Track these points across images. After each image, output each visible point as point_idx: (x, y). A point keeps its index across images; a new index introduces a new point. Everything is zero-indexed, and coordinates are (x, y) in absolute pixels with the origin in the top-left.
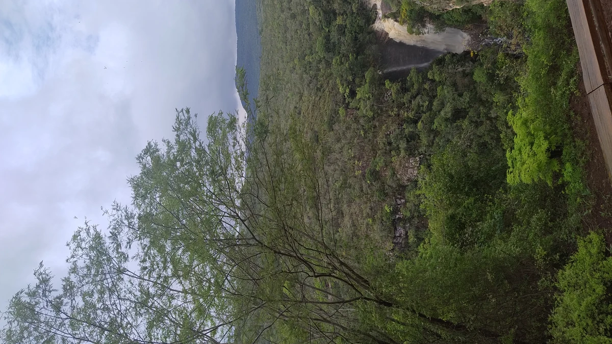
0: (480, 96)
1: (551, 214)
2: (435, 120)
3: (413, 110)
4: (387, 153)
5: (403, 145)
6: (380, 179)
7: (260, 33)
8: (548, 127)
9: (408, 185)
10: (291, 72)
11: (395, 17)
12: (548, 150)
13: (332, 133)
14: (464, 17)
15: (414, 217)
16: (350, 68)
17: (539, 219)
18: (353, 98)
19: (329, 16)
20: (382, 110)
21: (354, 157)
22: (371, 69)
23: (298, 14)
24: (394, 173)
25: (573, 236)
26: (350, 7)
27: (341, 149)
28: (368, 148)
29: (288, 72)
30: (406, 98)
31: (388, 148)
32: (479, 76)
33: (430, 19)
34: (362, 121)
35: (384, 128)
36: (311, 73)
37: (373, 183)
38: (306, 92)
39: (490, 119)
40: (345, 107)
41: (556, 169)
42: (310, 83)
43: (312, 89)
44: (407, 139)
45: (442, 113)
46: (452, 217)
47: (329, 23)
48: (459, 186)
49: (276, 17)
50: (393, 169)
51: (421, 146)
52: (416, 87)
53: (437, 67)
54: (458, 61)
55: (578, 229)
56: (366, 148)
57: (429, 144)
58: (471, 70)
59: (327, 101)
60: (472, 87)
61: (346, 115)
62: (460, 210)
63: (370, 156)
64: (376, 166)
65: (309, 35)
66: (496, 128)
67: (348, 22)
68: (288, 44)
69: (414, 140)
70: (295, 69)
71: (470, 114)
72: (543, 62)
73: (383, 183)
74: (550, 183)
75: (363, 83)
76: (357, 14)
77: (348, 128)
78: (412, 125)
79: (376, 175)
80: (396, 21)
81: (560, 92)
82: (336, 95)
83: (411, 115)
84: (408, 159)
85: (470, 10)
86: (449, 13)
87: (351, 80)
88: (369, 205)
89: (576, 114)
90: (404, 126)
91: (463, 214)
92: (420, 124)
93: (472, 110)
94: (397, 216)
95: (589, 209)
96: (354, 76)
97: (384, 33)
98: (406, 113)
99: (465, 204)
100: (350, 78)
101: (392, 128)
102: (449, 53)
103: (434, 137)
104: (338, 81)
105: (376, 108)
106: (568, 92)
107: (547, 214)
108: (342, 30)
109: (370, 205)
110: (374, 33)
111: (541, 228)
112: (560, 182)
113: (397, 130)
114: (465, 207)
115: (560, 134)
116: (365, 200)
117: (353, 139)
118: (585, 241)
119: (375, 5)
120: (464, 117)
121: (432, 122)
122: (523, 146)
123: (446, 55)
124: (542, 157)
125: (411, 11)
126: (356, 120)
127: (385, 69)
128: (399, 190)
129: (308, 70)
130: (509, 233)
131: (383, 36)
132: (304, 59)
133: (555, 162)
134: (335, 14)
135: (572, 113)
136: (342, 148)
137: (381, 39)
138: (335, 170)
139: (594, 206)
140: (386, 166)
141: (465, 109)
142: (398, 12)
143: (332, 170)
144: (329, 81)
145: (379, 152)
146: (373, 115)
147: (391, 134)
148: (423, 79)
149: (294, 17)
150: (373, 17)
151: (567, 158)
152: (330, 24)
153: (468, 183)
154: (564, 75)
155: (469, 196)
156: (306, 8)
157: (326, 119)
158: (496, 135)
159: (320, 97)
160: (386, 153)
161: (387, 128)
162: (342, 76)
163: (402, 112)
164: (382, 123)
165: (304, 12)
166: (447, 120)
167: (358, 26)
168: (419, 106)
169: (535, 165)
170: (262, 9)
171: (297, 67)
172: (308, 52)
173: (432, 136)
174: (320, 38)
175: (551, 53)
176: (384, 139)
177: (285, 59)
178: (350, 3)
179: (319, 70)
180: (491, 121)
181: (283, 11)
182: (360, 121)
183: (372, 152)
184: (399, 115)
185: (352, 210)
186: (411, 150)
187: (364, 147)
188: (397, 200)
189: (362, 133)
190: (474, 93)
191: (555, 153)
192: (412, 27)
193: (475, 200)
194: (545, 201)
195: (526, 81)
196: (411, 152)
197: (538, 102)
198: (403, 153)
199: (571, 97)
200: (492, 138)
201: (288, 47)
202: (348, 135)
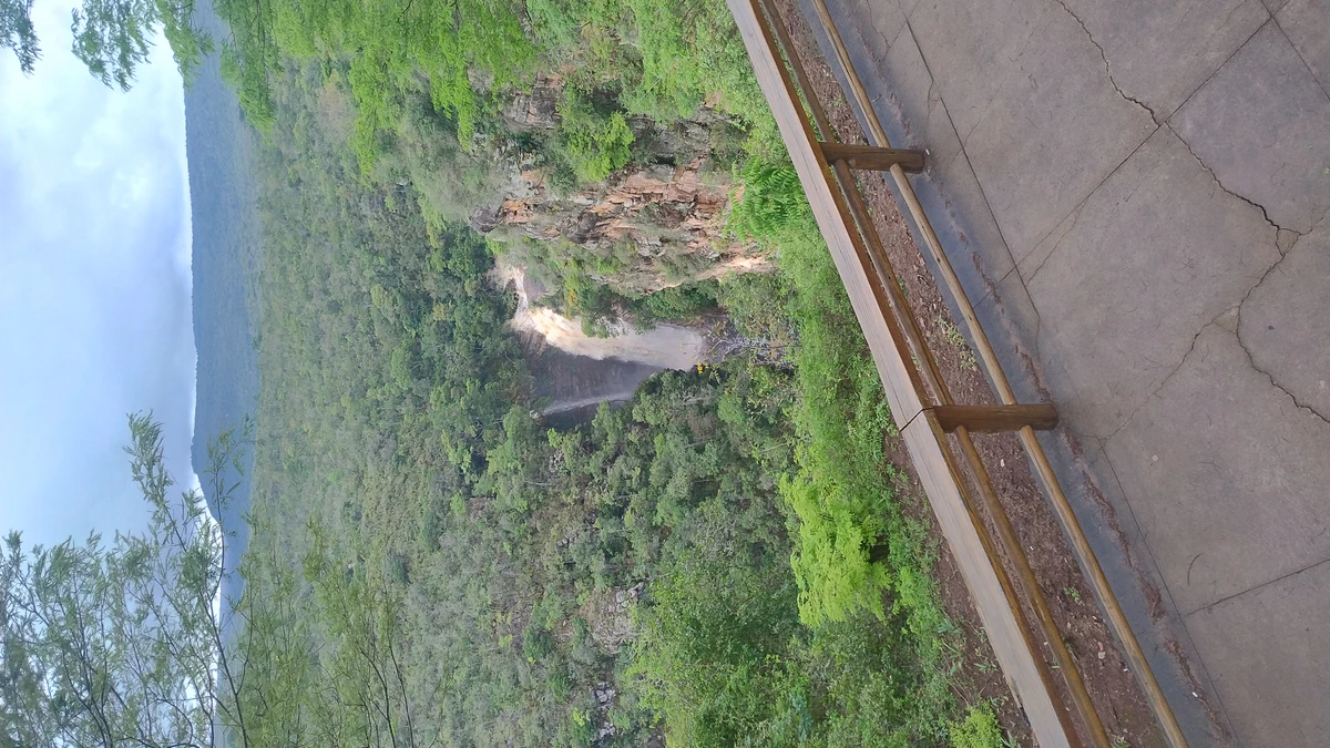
0: (736, 449)
1: (895, 681)
2: (658, 506)
3: (611, 487)
4: (567, 587)
5: (598, 565)
6: (554, 648)
7: (256, 345)
8: (855, 500)
9: (618, 655)
10: (334, 425)
11: (555, 303)
12: (863, 546)
13: (437, 555)
14: (686, 303)
15: (639, 729)
16: (469, 409)
17: (875, 696)
18: (480, 473)
19: (415, 305)
20: (545, 493)
21: (493, 605)
22: (515, 408)
23: (346, 302)
24: (586, 631)
25: (941, 722)
26: (459, 286)
27: (461, 591)
28: (523, 580)
29: (325, 426)
30: (594, 464)
31: (567, 575)
32: (728, 411)
33: (624, 308)
34: (504, 522)
35: (553, 532)
36: (380, 424)
37: (541, 660)
38: (371, 470)
39: (760, 493)
40: (464, 494)
41: (885, 582)
42: (380, 447)
43: (386, 461)
44: (605, 551)
45: (670, 489)
46: (709, 718)
47: (417, 319)
48: (713, 643)
49: (294, 310)
50: (583, 622)
51: (635, 564)
52: (612, 439)
53: (648, 397)
54: (687, 384)
55: (948, 705)
56: (518, 581)
57: (652, 557)
58: (713, 400)
59: (422, 484)
60: (718, 432)
61: (469, 512)
62: (723, 699)
63: (529, 598)
64: (543, 620)
65: (373, 344)
66: (776, 511)
67: (457, 316)
68: (324, 364)
69: (621, 552)
70: (342, 418)
71: (722, 485)
72: (825, 377)
73: (564, 658)
74: (880, 616)
75: (500, 439)
76: (477, 299)
77: (474, 541)
78: (612, 521)
79: (546, 641)
80: (558, 312)
81: (864, 431)
82: (442, 470)
83: (608, 498)
84: (613, 595)
85: (694, 289)
86: (658, 297)
87: (474, 435)
88: (535, 715)
89: (898, 471)
90: (597, 524)
91: (729, 707)
92: (628, 517)
93: (725, 478)
94: (603, 733)
95: (957, 660)
96: (480, 424)
97: (535, 336)
98: (597, 495)
99: (731, 683)
100: (471, 431)
101: (571, 531)
102: (668, 370)
103: (660, 541)
104: (444, 438)
105: (532, 490)
106: (876, 430)
107: (888, 683)
108: (446, 332)
109: (537, 716)
110: (516, 336)
111: (882, 716)
112: (896, 609)
113: (582, 533)
114: (731, 690)
115: (878, 512)
116: (526, 704)
117: (486, 564)
118: (964, 733)
119: (513, 281)
120: (713, 494)
121: (653, 510)
122: (817, 543)
123: (662, 375)
124: (856, 561)
125: (585, 293)
126: (492, 520)
127: (545, 406)
128: (601, 668)
129: (373, 419)
130: (823, 733)
131: (534, 341)
132: (364, 396)
133: (880, 568)
134: (428, 301)
135: (890, 470)
136: (462, 589)
137: (531, 348)
138: (451, 642)
139: (963, 654)
140: (567, 617)
141: (712, 477)
142: (561, 295)
143: (443, 644)
144: (423, 441)
145: (548, 587)
146: (528, 506)
147: (571, 545)
148: (624, 424)
149: (335, 307)
150: (510, 304)
151: (899, 559)
152: (419, 321)
153: (731, 634)
154: (864, 401)
155: (735, 663)
156: (364, 289)
157: (422, 524)
158: (777, 526)
159: (406, 476)
160: (563, 587)
161: (560, 530)
162: (453, 428)
163: (588, 493)
164: (548, 523)
165: (359, 297)
166: (681, 502)
167: (480, 322)
168: (622, 479)
169: (846, 580)
170: (259, 294)
171: (348, 416)
172: (372, 380)
173: (656, 540)
174: (399, 351)
175: (836, 359)
176: (558, 556)
177: (318, 399)
178: (459, 279)
179: (401, 417)
180: (764, 497)
181: (309, 297)
182: (501, 522)
183: (533, 589)
184: (583, 502)
185: (498, 737)
186: (616, 574)
187: (513, 579)
188: (599, 693)
189: (507, 547)
190: (725, 445)
191: (877, 552)
192: (591, 323)
193: (749, 672)
194: (879, 653)
195: (803, 416)
196: (617, 579)
197: (830, 454)
198: (600, 584)
199: (883, 439)
200: (771, 532)
201: (325, 373)
202: (477, 555)
